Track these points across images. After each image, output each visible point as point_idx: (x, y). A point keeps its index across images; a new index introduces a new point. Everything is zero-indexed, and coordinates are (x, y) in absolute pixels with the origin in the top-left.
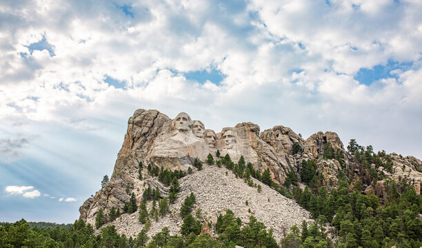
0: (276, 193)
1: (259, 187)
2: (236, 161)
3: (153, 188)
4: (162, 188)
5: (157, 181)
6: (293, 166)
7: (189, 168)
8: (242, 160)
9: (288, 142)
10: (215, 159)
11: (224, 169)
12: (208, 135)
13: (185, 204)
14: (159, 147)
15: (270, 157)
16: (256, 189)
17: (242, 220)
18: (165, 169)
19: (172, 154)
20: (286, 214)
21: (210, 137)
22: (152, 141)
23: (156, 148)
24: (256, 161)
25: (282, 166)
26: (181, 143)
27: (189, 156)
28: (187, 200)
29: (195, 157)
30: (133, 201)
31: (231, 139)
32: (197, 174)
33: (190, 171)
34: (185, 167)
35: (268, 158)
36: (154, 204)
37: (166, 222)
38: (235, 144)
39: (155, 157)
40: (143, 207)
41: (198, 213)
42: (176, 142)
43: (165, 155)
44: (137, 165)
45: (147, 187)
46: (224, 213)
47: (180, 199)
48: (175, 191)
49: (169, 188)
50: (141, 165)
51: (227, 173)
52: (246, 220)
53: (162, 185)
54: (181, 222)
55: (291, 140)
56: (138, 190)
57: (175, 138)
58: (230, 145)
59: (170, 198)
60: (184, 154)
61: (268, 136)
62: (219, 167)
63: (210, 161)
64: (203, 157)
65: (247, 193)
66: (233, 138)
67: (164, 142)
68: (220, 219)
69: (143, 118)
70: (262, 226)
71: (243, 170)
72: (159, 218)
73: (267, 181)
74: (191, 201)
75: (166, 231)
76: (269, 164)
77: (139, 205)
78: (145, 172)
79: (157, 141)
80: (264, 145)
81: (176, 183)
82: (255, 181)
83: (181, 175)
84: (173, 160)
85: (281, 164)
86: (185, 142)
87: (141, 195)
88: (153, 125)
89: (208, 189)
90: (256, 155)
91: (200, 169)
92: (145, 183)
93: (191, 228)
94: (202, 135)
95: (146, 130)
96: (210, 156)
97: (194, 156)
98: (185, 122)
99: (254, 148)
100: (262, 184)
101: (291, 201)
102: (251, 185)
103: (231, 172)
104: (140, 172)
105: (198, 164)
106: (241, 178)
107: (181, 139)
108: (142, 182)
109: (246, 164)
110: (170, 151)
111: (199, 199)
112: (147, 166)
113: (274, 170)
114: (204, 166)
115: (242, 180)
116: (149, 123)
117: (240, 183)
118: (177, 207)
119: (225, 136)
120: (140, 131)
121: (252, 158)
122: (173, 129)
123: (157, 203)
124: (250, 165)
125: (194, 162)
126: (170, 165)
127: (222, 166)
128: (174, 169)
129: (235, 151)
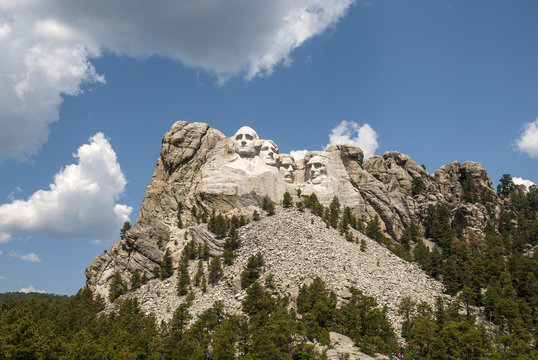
0: (388, 252)
1: (363, 242)
2: (326, 204)
3: (199, 240)
4: (213, 241)
5: (205, 230)
6: (412, 212)
7: (255, 211)
8: (335, 203)
9: (405, 176)
10: (295, 199)
11: (308, 212)
12: (284, 162)
13: (249, 266)
14: (208, 179)
15: (378, 197)
16: (359, 247)
17: (338, 293)
18: (217, 214)
19: (229, 189)
20: (405, 285)
22: (197, 168)
23: (204, 179)
24: (357, 203)
25: (398, 212)
26: (243, 173)
27: (254, 193)
28: (252, 259)
29: (263, 194)
30: (168, 260)
31: (318, 169)
32: (267, 220)
33: (256, 218)
34: (249, 211)
35: (375, 199)
36: (200, 265)
37: (218, 293)
38: (324, 176)
39: (202, 195)
40: (183, 270)
41: (270, 279)
42: (236, 171)
43: (218, 191)
44: (175, 205)
45: (190, 239)
46: (309, 282)
47: (240, 258)
48: (233, 246)
49: (224, 241)
50: (180, 206)
51: (312, 221)
52: (342, 294)
53: (213, 236)
54: (242, 295)
55: (410, 173)
56: (176, 244)
57: (234, 165)
59: (225, 256)
60: (247, 190)
61: (376, 166)
62: (301, 211)
63: (287, 202)
65: (344, 251)
66: (322, 168)
67: (216, 172)
68: (303, 291)
69: (185, 135)
70: (372, 301)
71: (336, 217)
72: (209, 287)
73: (373, 233)
74: (256, 264)
75: (219, 306)
76: (378, 209)
77: (176, 265)
78: (186, 216)
79: (205, 169)
80: (370, 179)
81: (234, 234)
82: (356, 234)
83: (239, 222)
84: (230, 199)
85: (395, 208)
86: (248, 172)
87: (180, 251)
88: (199, 146)
89: (284, 243)
90: (357, 194)
91: (271, 214)
92: (187, 233)
93: (259, 303)
94: (274, 162)
95: (189, 152)
96: (287, 196)
99: (354, 184)
100: (366, 239)
101: (412, 266)
102: (350, 239)
103: (320, 219)
104: (179, 218)
105: (268, 206)
106: (335, 228)
107: (244, 168)
108: (183, 231)
109: (342, 207)
110: (226, 185)
111: (269, 260)
112: (191, 207)
113: (384, 218)
114: (278, 209)
115: (336, 231)
116: (195, 142)
117: (332, 235)
118: (236, 271)
119: (310, 165)
120: (180, 153)
121: (351, 199)
122: (230, 152)
123: (205, 264)
124: (348, 210)
125: (262, 203)
126: (226, 206)
127: (306, 210)
128: (231, 213)
129: (324, 188)
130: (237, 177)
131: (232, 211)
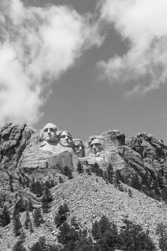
0: (145, 196)
1: (130, 191)
3: (25, 199)
4: (34, 199)
5: (29, 192)
6: (158, 170)
7: (60, 177)
8: (110, 167)
9: (151, 148)
10: (85, 167)
11: (94, 175)
12: (76, 144)
13: (59, 212)
14: (28, 159)
15: (136, 162)
16: (127, 194)
17: (117, 224)
18: (35, 181)
19: (42, 164)
20: (158, 215)
21: (78, 146)
22: (20, 153)
23: (25, 159)
24: (124, 167)
25: (149, 170)
26: (50, 153)
28: (61, 208)
29: (64, 166)
30: (6, 213)
31: (97, 147)
32: (67, 181)
33: (61, 180)
34: (56, 177)
35: (134, 163)
36: (28, 215)
37: (40, 232)
39: (25, 169)
40: (17, 220)
41: (73, 220)
42: (45, 152)
43: (35, 166)
44: (8, 177)
45: (19, 198)
46: (98, 219)
47: (53, 208)
48: (48, 201)
49: (42, 198)
50: (11, 177)
51: (97, 180)
52: (120, 225)
53: (34, 195)
54: (57, 231)
55: (154, 146)
56: (10, 202)
58: (98, 153)
59: (43, 207)
60: (54, 164)
61: (133, 143)
62: (90, 174)
63: (80, 170)
65: (118, 198)
66: (100, 146)
67: (33, 153)
68: (95, 225)
69: (11, 131)
70: (139, 228)
71: (112, 176)
72: (34, 228)
73: (136, 185)
74: (63, 211)
75: (43, 240)
76: (136, 169)
77: (11, 216)
78: (15, 184)
79: (26, 153)
80: (130, 151)
81: (48, 192)
82: (125, 186)
83: (50, 185)
84: (43, 171)
85: (147, 168)
86: (53, 152)
87: (13, 207)
88: (20, 138)
89: (80, 195)
90: (123, 161)
91: (71, 178)
92: (17, 195)
93: (69, 236)
94: (69, 145)
95: (14, 142)
96: (79, 165)
98: (52, 132)
99: (120, 155)
100: (131, 188)
101: (161, 203)
102: (121, 190)
103: (101, 178)
104: (11, 185)
105: (68, 173)
106: (112, 183)
107: (50, 150)
108: (14, 194)
109: (114, 170)
110: (40, 161)
111: (71, 207)
112: (18, 177)
113: (141, 174)
114: (74, 173)
116: (17, 136)
117: (110, 188)
118: (50, 217)
119: (92, 145)
120: (8, 144)
121: (119, 165)
122: (41, 140)
123: (30, 213)
124: (118, 172)
125: (64, 172)
126: (41, 175)
127: (92, 173)
128: (45, 179)
130: (47, 156)
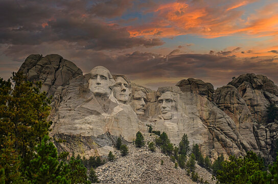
2: (175, 142)
6: (263, 143)
7: (111, 153)
8: (185, 141)
9: (260, 102)
11: (158, 153)
12: (136, 96)
15: (226, 134)
18: (76, 156)
21: (139, 99)
24: (206, 140)
25: (244, 147)
27: (108, 134)
29: (118, 135)
31: (170, 105)
32: (121, 161)
33: (111, 158)
35: (223, 136)
38: (175, 113)
51: (162, 160)
55: (267, 97)
57: (89, 106)
58: (168, 115)
60: (102, 131)
61: (227, 97)
62: (153, 151)
63: (139, 142)
64: (128, 135)
66: (174, 104)
80: (219, 115)
85: (242, 144)
88: (53, 82)
90: (206, 130)
91: (125, 153)
94: (126, 98)
96: (139, 135)
97: (116, 133)
98: (103, 82)
99: (203, 120)
103: (169, 159)
106: (182, 167)
114: (131, 149)
115: (184, 171)
124: (196, 148)
125: (116, 143)
126: (83, 147)
127: (157, 149)
129: (175, 125)
131: (89, 152)
